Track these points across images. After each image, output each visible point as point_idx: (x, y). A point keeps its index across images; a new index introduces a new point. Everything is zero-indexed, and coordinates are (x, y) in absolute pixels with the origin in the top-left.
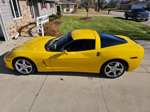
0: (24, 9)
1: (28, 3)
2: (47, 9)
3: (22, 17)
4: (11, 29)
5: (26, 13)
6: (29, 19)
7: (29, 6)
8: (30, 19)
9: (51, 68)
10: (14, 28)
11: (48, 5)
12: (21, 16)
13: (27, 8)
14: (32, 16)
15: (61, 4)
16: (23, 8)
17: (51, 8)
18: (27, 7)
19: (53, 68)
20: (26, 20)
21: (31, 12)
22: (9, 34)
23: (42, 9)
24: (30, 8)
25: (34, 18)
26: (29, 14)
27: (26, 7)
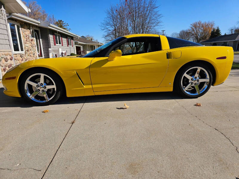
0: (27, 41)
1: (34, 34)
2: (62, 45)
3: (23, 52)
4: (6, 60)
5: (30, 47)
6: (34, 57)
7: (35, 38)
8: (37, 57)
9: (90, 86)
10: (11, 60)
11: (64, 40)
12: (22, 50)
13: (32, 40)
14: (39, 53)
15: (82, 45)
16: (25, 39)
17: (68, 46)
18: (33, 38)
19: (94, 86)
20: (29, 57)
21: (38, 48)
22: (3, 68)
23: (55, 45)
24: (37, 41)
25: (42, 56)
26: (35, 50)
27: (31, 38)
